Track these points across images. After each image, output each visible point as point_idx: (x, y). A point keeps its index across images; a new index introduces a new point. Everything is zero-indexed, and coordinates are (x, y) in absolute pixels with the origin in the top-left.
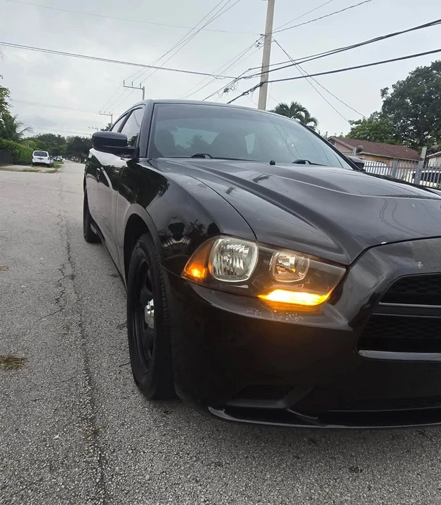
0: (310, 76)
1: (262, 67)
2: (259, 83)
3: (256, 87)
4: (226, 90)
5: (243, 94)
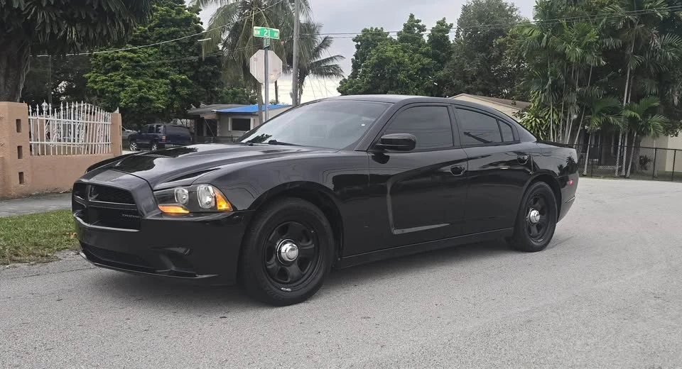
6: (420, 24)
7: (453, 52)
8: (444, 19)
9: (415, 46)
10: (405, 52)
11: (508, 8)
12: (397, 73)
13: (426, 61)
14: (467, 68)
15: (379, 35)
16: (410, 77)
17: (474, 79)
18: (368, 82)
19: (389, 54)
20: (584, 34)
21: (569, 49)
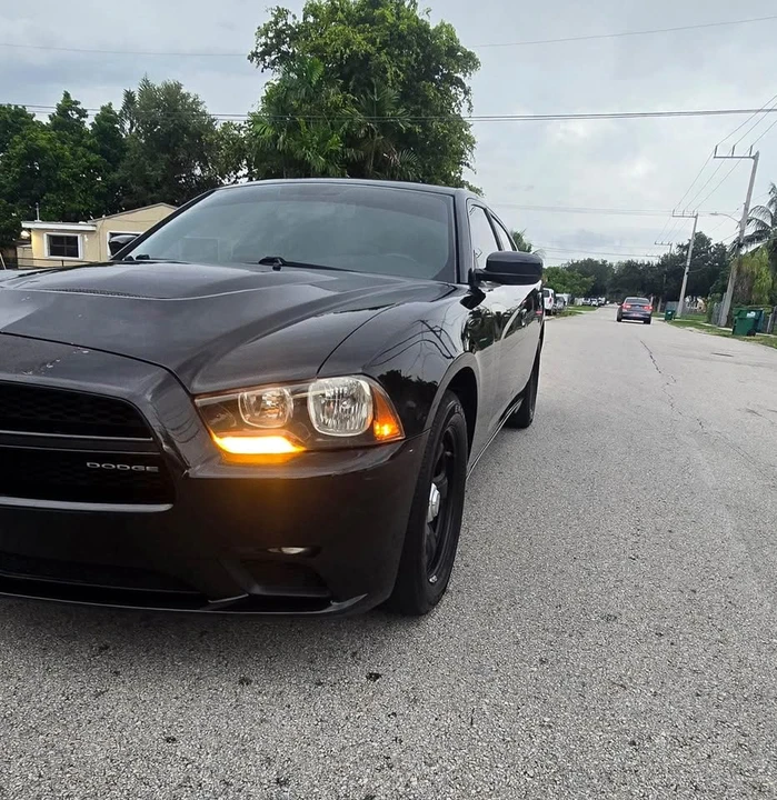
6: (79, 107)
7: (128, 149)
8: (110, 104)
9: (76, 137)
10: (64, 143)
11: (191, 100)
12: (55, 170)
13: (94, 157)
14: (149, 172)
15: (22, 116)
16: (74, 176)
17: (158, 186)
18: (14, 180)
19: (43, 143)
20: (325, 139)
21: (310, 156)
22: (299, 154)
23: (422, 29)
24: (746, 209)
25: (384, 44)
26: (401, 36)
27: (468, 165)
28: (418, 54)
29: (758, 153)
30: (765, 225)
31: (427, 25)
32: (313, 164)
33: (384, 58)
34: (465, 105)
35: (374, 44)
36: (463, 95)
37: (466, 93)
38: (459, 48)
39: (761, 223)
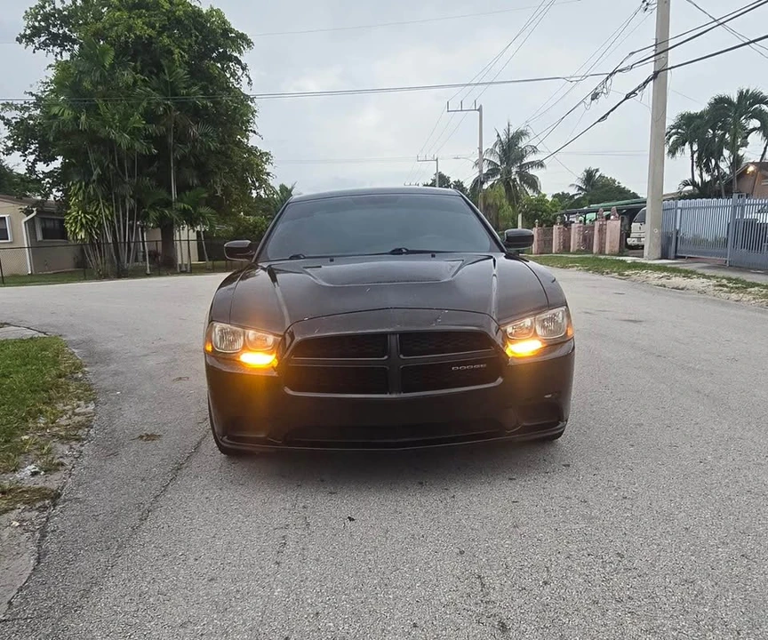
0: (754, 41)
1: (656, 45)
2: (651, 73)
3: (647, 82)
4: (595, 96)
5: (627, 98)
20: (126, 117)
21: (114, 134)
22: (103, 133)
23: (196, 14)
24: (481, 152)
25: (164, 28)
26: (179, 21)
27: (255, 132)
28: (196, 36)
29: (481, 106)
30: (495, 164)
31: (200, 11)
32: (119, 140)
33: (166, 41)
34: (245, 80)
35: (153, 27)
36: (241, 71)
37: (244, 69)
38: (232, 31)
39: (491, 162)
